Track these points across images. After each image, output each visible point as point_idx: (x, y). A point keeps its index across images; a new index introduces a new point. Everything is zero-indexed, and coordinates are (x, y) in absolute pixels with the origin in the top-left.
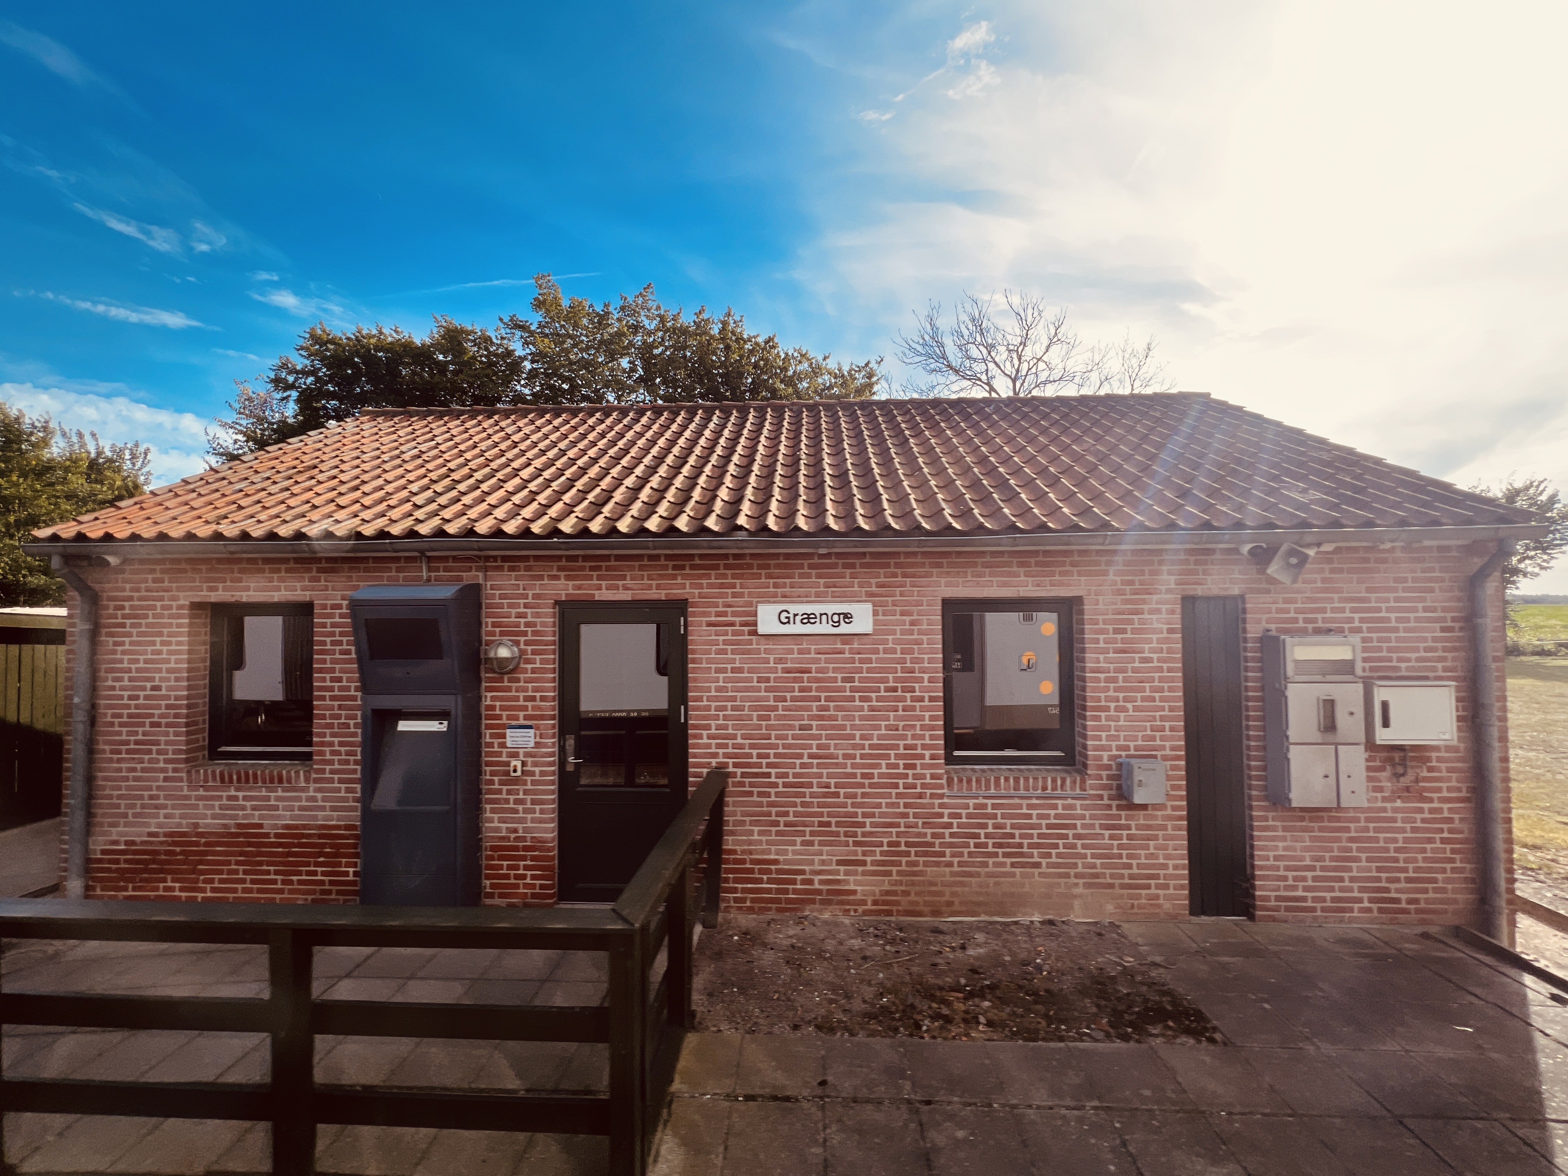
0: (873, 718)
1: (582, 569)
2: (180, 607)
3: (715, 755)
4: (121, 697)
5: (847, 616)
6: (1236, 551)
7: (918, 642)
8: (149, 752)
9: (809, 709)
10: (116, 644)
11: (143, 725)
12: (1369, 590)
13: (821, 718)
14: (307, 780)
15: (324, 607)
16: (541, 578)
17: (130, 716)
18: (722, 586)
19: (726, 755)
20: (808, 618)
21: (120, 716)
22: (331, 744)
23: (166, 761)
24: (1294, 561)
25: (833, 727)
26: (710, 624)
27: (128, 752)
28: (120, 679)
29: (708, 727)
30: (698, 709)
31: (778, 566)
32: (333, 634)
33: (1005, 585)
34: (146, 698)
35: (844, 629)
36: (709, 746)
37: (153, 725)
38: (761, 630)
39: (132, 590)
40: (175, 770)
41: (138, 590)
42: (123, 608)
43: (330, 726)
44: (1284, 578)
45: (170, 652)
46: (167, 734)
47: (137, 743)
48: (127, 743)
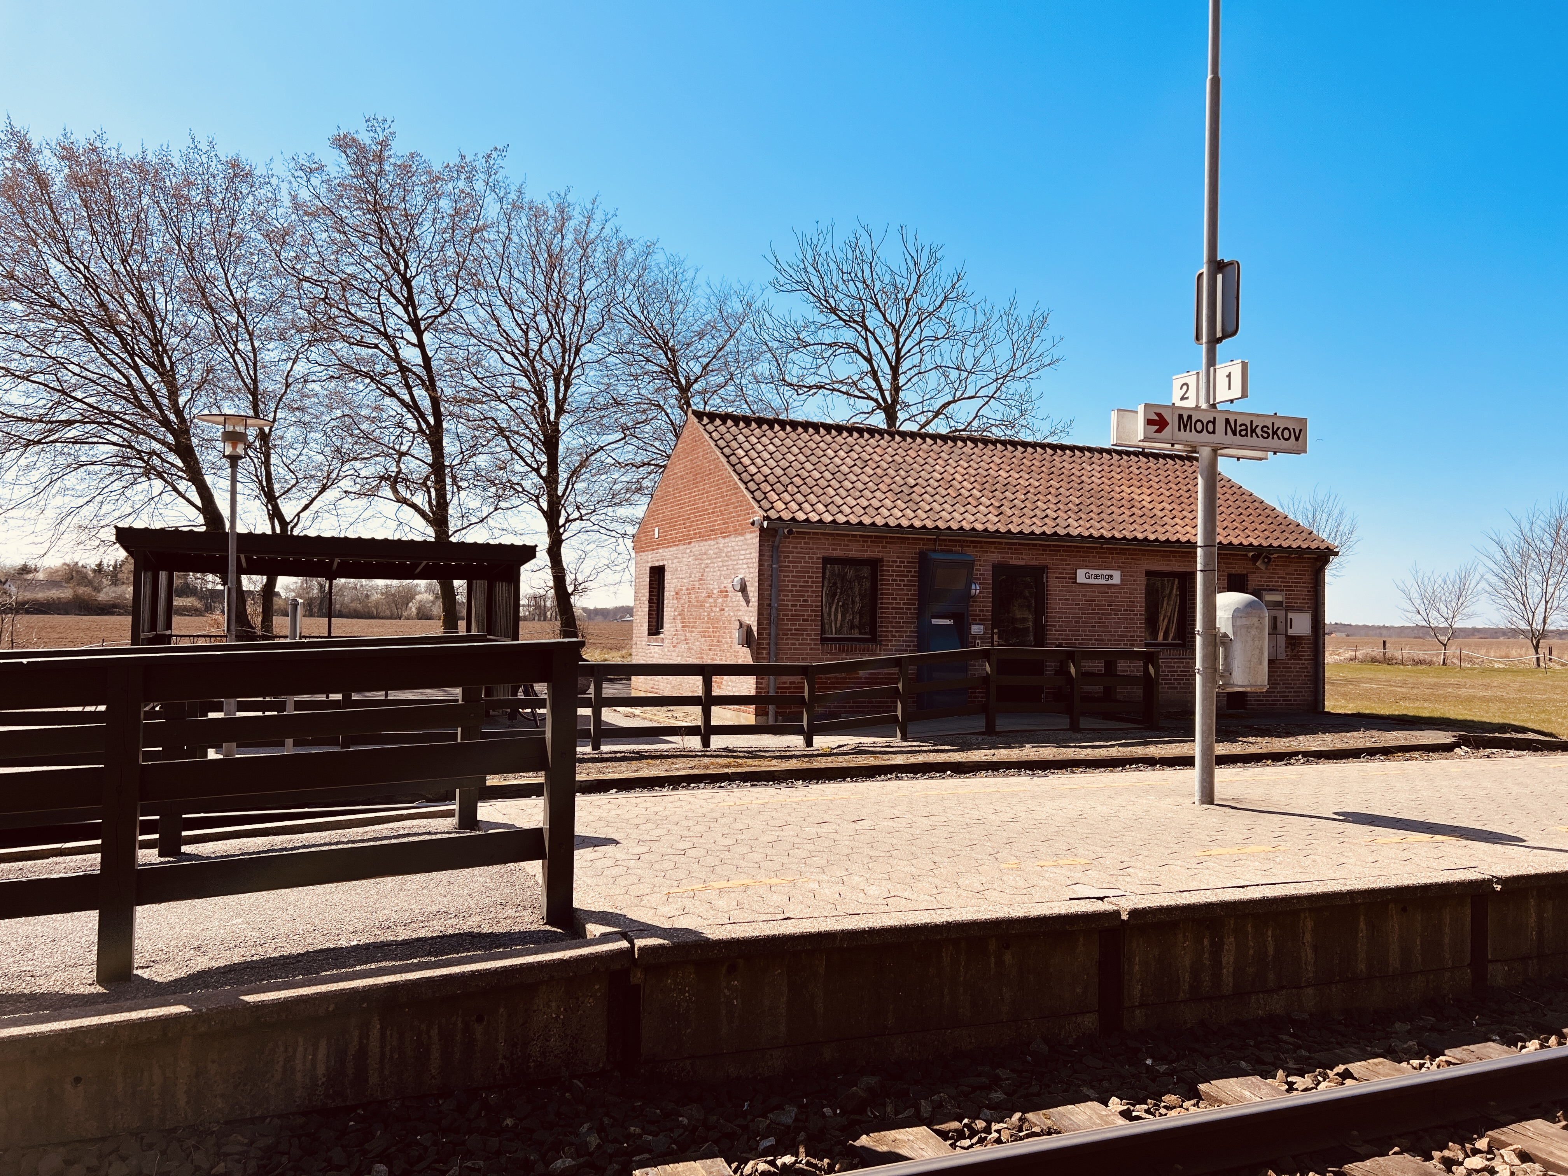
0: (1119, 623)
1: (1004, 548)
2: (818, 558)
3: (1058, 639)
4: (788, 605)
5: (1111, 576)
6: (1246, 555)
7: (1136, 589)
8: (803, 635)
9: (1094, 618)
10: (785, 576)
11: (799, 620)
12: (1287, 574)
13: (1100, 623)
14: (880, 650)
15: (889, 562)
16: (987, 552)
17: (792, 615)
18: (1062, 560)
19: (1063, 639)
20: (1096, 577)
21: (787, 615)
22: (892, 632)
23: (811, 639)
24: (1266, 560)
25: (1104, 627)
26: (1056, 578)
27: (791, 634)
28: (787, 596)
29: (1055, 626)
30: (1051, 617)
31: (1084, 552)
32: (892, 576)
33: (1167, 565)
34: (800, 606)
35: (1110, 582)
36: (1055, 635)
37: (804, 620)
38: (1078, 581)
39: (793, 547)
40: (815, 644)
41: (796, 548)
42: (788, 557)
43: (891, 622)
44: (1263, 567)
45: (812, 582)
46: (811, 625)
47: (796, 630)
48: (791, 630)
